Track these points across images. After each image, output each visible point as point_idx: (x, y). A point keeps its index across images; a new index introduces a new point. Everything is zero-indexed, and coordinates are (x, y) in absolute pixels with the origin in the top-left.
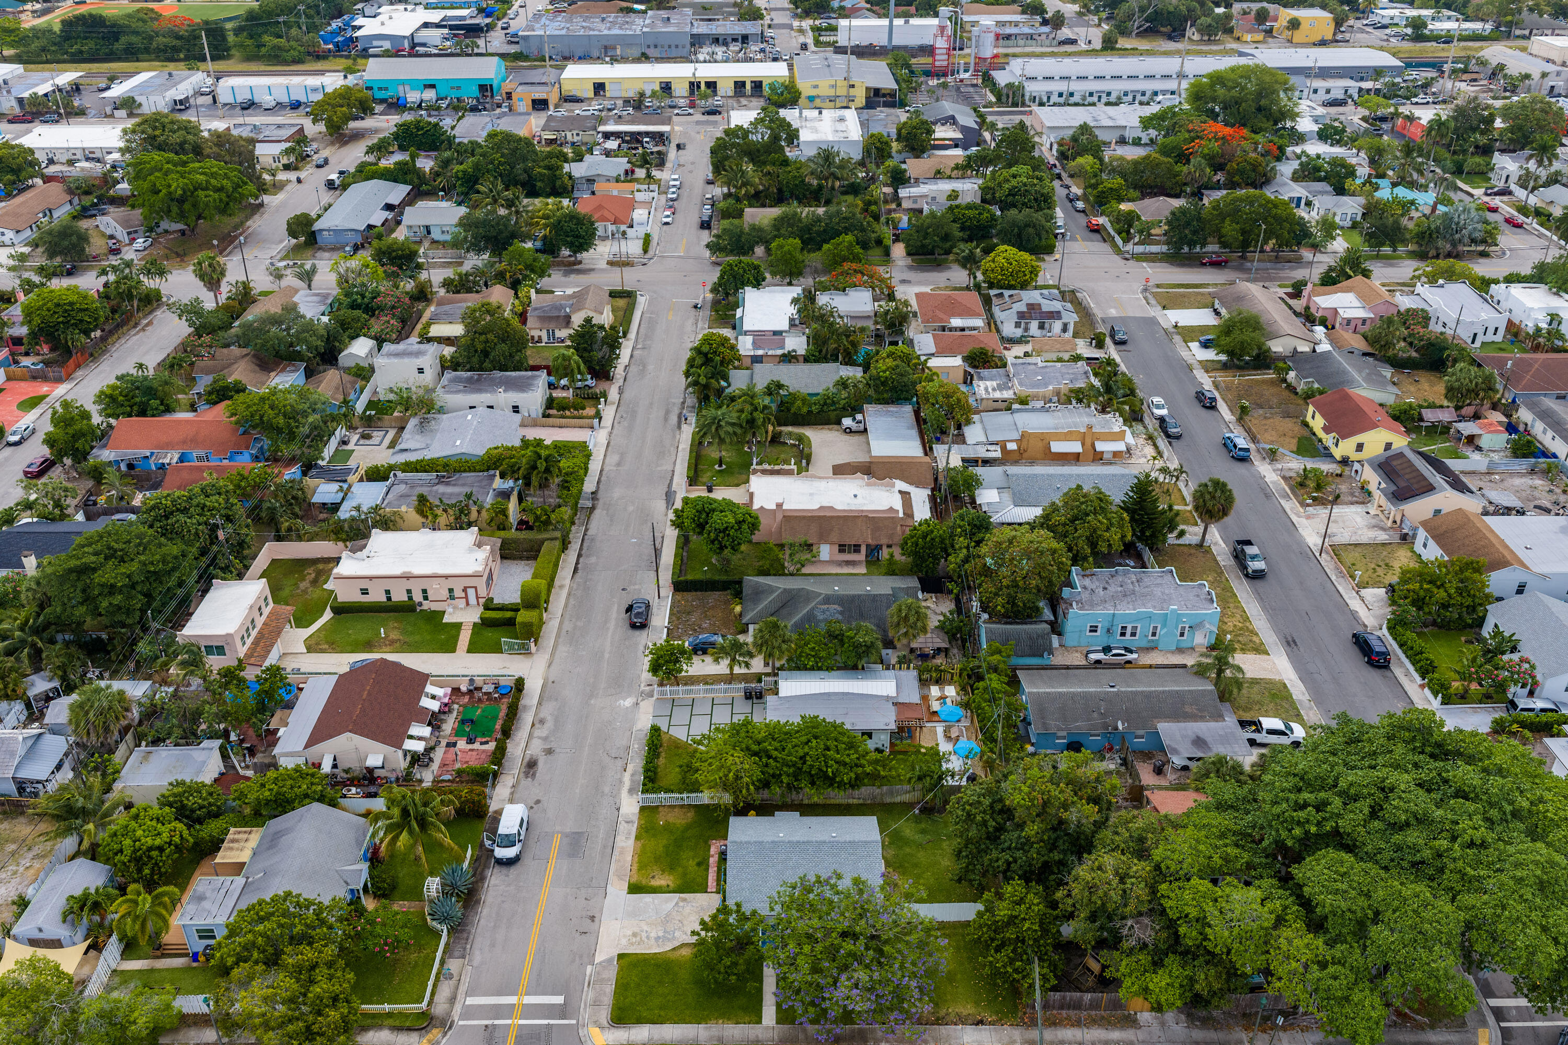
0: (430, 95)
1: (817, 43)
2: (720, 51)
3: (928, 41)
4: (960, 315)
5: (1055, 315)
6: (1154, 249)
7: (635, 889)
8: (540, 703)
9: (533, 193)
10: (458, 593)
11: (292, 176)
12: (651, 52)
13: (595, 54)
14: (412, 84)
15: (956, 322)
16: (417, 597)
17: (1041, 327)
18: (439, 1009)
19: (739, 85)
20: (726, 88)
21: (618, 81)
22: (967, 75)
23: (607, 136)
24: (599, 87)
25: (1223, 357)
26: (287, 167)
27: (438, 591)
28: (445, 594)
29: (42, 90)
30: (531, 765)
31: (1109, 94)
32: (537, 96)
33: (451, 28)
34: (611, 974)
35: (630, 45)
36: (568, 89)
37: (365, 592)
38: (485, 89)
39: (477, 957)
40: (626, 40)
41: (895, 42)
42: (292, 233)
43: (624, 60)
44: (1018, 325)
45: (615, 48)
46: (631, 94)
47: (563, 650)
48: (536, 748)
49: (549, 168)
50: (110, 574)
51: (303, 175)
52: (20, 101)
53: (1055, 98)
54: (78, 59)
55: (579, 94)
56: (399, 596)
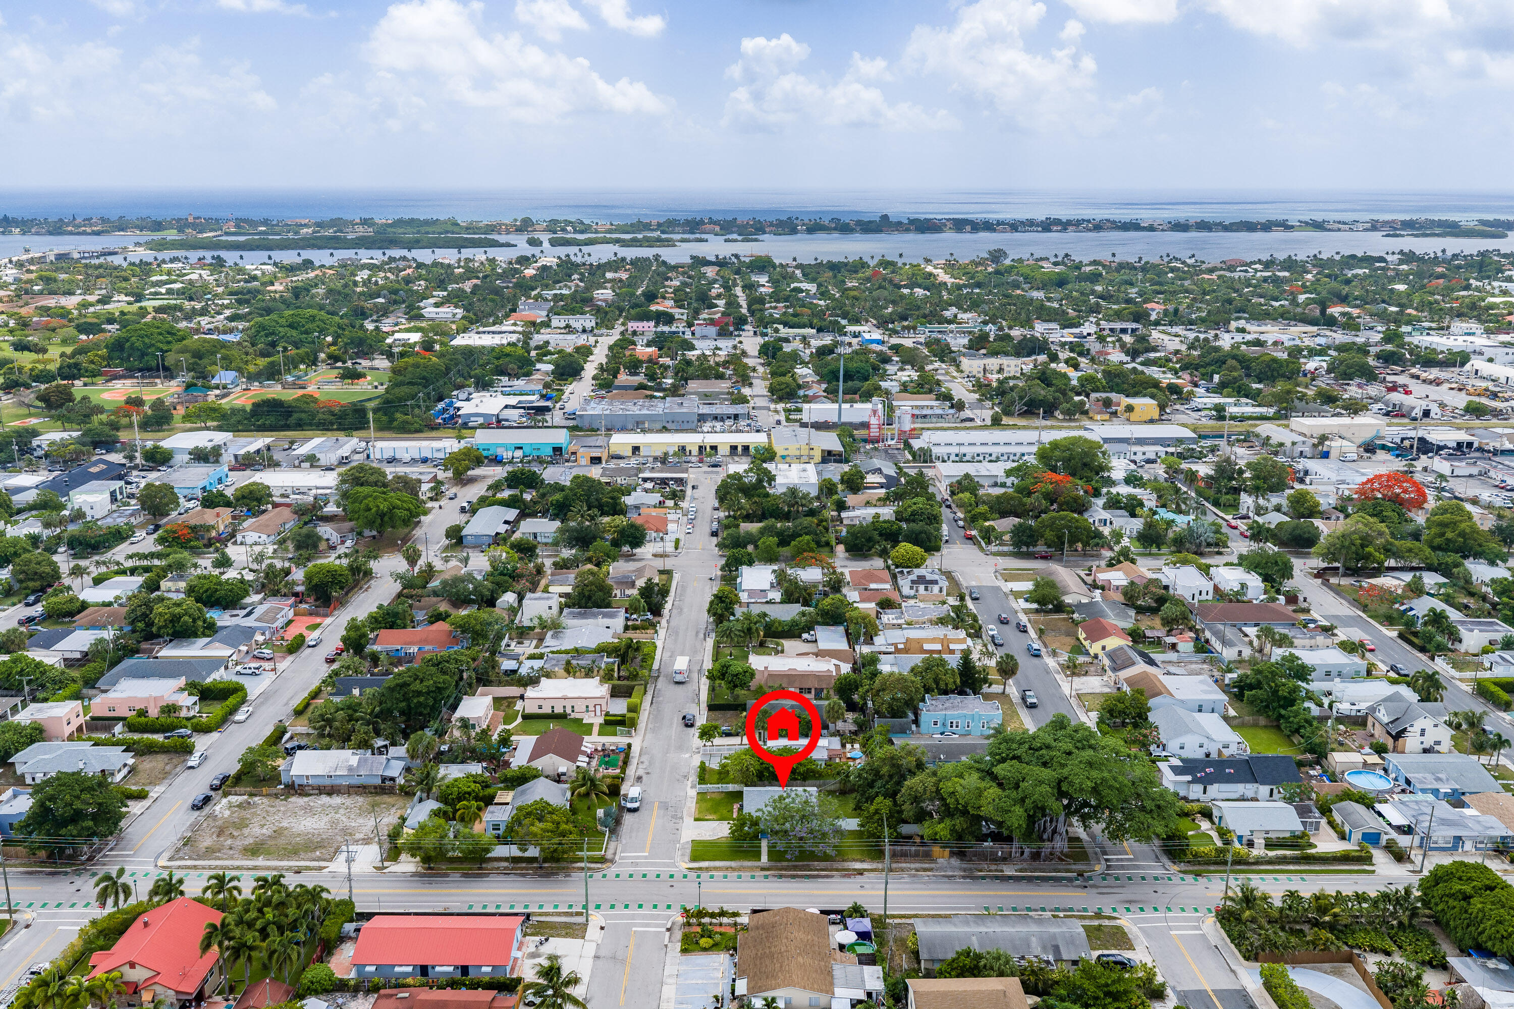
0: (518, 454)
1: (788, 420)
2: (718, 425)
3: (866, 419)
4: (876, 582)
5: (935, 582)
6: (1005, 549)
7: (696, 820)
8: (640, 755)
9: (603, 514)
10: (591, 708)
11: (435, 504)
12: (669, 426)
13: (630, 426)
14: (506, 447)
15: (873, 586)
16: (569, 711)
17: (926, 589)
18: (609, 856)
19: (734, 448)
20: (724, 450)
21: (650, 445)
22: (893, 442)
23: (645, 480)
24: (636, 449)
25: (1035, 606)
26: (431, 499)
27: (580, 706)
28: (584, 709)
29: (252, 448)
30: (639, 779)
31: (991, 455)
32: (594, 455)
33: (524, 408)
34: (689, 846)
35: (654, 421)
36: (614, 450)
37: (540, 707)
38: (558, 450)
39: (624, 841)
40: (652, 418)
41: (843, 420)
42: (448, 536)
43: (650, 431)
44: (911, 588)
45: (644, 423)
46: (659, 453)
47: (649, 736)
48: (641, 772)
49: (612, 498)
51: (442, 503)
52: (236, 456)
53: (953, 458)
54: (263, 429)
55: (622, 454)
56: (559, 710)
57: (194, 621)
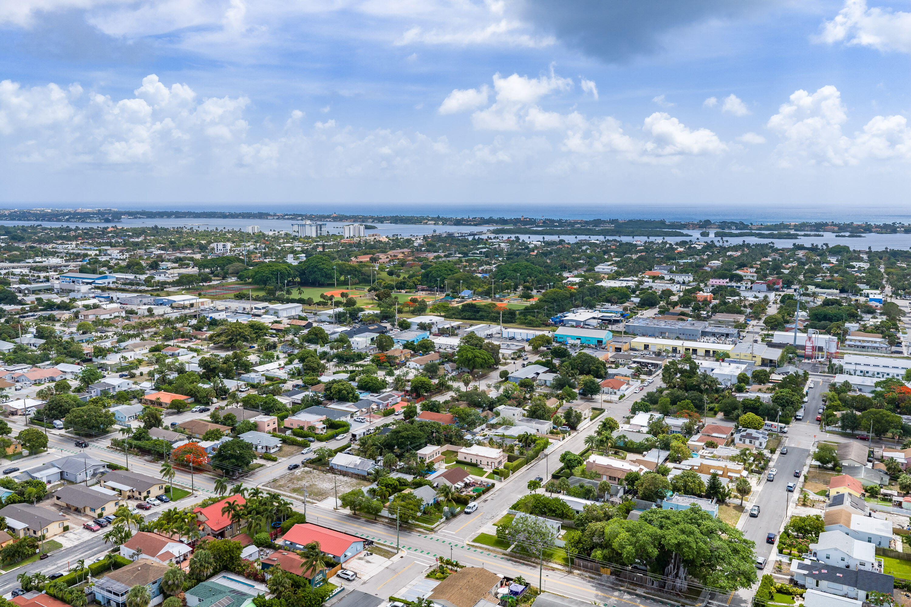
0: (578, 342)
1: (763, 340)
2: (713, 339)
4: (718, 433)
5: (757, 438)
6: (837, 429)
7: (493, 525)
8: (497, 491)
9: (581, 373)
10: (490, 464)
11: (513, 361)
12: (681, 336)
13: (657, 335)
14: (572, 337)
15: (714, 435)
16: (479, 463)
17: (751, 442)
18: (436, 528)
19: (707, 352)
20: (701, 352)
21: (655, 345)
22: (822, 360)
23: (634, 362)
24: (646, 347)
25: (818, 463)
26: (513, 359)
27: (484, 462)
28: (486, 463)
29: (446, 327)
30: (486, 500)
31: (888, 374)
32: (617, 346)
33: (603, 320)
34: (478, 535)
35: (672, 333)
36: (633, 345)
37: (465, 458)
38: (600, 342)
39: (450, 525)
40: (671, 331)
41: (797, 343)
42: (501, 377)
43: (668, 338)
44: (740, 440)
45: (665, 333)
46: (656, 350)
47: (509, 484)
48: (489, 498)
49: (596, 367)
50: (404, 434)
51: (516, 362)
52: (439, 329)
53: (858, 373)
54: (463, 318)
55: (637, 348)
56: (474, 461)
57: (348, 393)
